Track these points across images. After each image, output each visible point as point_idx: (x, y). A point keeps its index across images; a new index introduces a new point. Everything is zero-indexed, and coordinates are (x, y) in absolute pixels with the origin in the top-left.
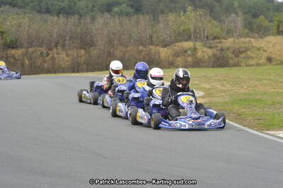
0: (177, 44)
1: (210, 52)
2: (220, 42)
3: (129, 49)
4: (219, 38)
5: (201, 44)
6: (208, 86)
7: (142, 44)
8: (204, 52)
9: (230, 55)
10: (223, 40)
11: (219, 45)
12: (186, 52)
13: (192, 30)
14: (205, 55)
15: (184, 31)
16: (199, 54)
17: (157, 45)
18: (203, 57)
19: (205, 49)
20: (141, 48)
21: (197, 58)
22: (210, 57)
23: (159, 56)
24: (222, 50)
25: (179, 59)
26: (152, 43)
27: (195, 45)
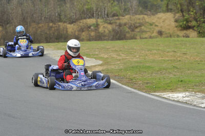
0: (81, 21)
1: (110, 27)
2: (119, 19)
3: (40, 25)
4: (117, 16)
5: (102, 20)
6: (106, 56)
7: (52, 22)
8: (105, 28)
9: (127, 30)
10: (121, 17)
11: (118, 22)
12: (89, 27)
13: (95, 9)
14: (106, 30)
15: (88, 9)
16: (101, 30)
17: (65, 22)
18: (104, 31)
19: (106, 25)
20: (51, 24)
21: (99, 33)
22: (110, 32)
23: (67, 31)
24: (120, 25)
25: (84, 33)
26: (60, 21)
27: (97, 22)
